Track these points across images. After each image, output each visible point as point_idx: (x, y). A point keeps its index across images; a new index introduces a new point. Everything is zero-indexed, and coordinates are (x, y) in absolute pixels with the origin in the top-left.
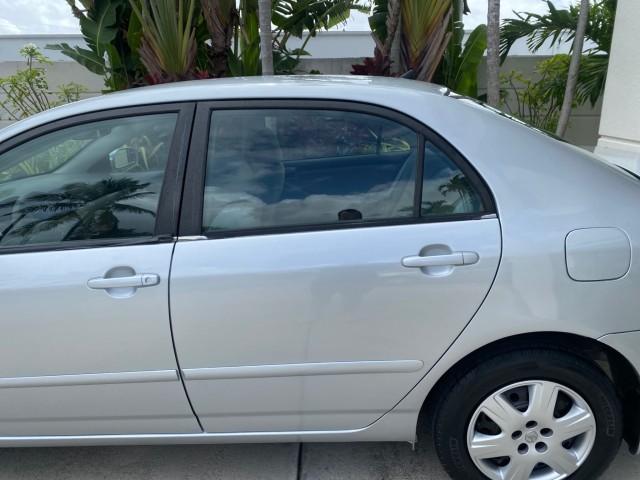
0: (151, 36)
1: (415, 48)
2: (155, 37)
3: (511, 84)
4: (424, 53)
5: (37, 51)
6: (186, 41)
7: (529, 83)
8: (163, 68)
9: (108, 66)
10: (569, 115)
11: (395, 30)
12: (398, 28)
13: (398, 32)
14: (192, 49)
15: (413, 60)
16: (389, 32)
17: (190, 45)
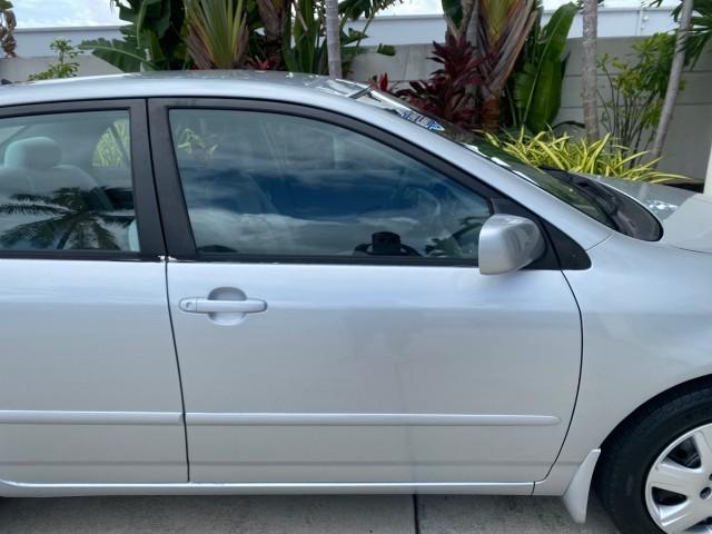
0: (198, 24)
1: (494, 31)
2: (202, 25)
3: (604, 69)
4: (504, 37)
5: (68, 44)
6: (236, 28)
7: (625, 67)
8: (212, 59)
9: (148, 59)
10: (675, 104)
11: (472, 10)
12: (476, 8)
13: (475, 13)
14: (243, 37)
15: (492, 44)
16: (465, 12)
17: (241, 33)
